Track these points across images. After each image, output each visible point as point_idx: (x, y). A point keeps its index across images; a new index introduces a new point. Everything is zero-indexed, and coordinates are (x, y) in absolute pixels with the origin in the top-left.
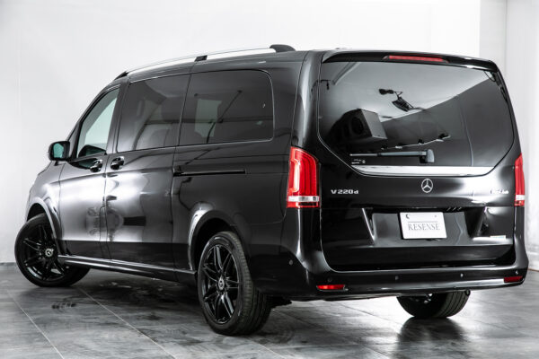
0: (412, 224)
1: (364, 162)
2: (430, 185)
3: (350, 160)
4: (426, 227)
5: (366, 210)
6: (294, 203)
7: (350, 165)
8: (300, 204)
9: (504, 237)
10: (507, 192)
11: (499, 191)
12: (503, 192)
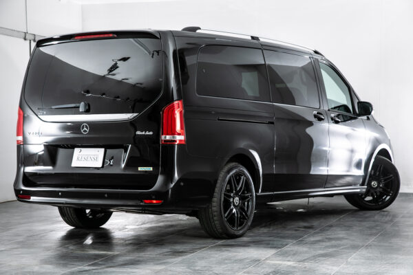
0: (80, 157)
2: (87, 128)
4: (89, 159)
9: (151, 169)
10: (151, 133)
11: (143, 133)
12: (147, 133)
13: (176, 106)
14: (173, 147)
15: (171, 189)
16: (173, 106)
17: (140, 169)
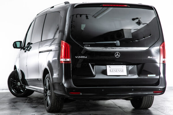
0: (112, 70)
1: (89, 46)
2: (119, 55)
3: (83, 45)
4: (118, 71)
5: (91, 64)
6: (62, 61)
7: (84, 47)
8: (64, 62)
12: (154, 57)
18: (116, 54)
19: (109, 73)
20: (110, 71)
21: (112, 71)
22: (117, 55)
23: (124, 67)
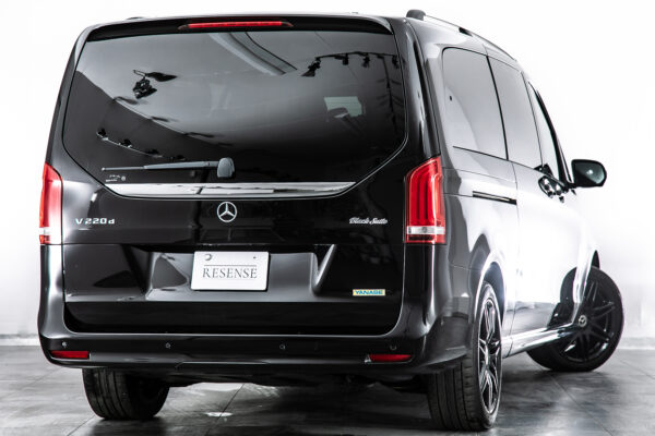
0: (211, 269)
1: (124, 178)
2: (233, 211)
9: (382, 293)
10: (383, 221)
11: (366, 221)
12: (375, 221)
13: (432, 169)
14: (428, 248)
15: (427, 335)
16: (427, 168)
17: (356, 293)
18: (222, 209)
19: (198, 282)
20: (205, 273)
21: (211, 273)
22: (227, 212)
23: (262, 258)
